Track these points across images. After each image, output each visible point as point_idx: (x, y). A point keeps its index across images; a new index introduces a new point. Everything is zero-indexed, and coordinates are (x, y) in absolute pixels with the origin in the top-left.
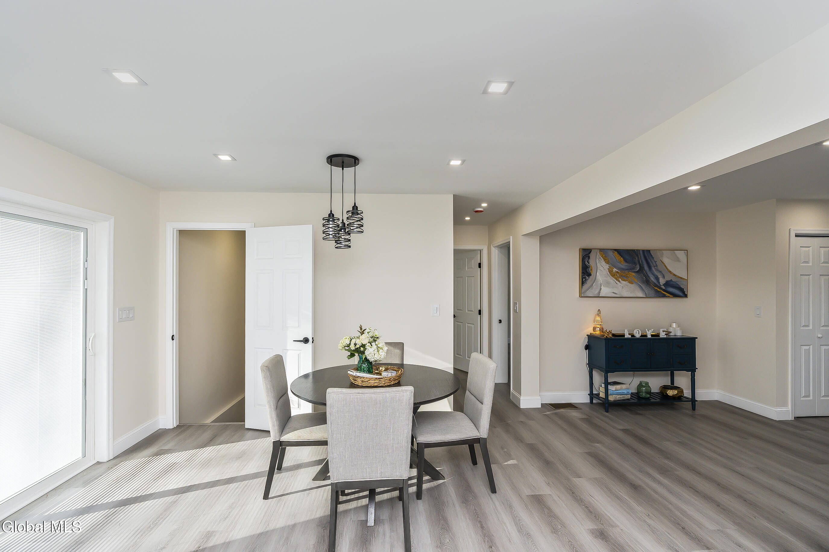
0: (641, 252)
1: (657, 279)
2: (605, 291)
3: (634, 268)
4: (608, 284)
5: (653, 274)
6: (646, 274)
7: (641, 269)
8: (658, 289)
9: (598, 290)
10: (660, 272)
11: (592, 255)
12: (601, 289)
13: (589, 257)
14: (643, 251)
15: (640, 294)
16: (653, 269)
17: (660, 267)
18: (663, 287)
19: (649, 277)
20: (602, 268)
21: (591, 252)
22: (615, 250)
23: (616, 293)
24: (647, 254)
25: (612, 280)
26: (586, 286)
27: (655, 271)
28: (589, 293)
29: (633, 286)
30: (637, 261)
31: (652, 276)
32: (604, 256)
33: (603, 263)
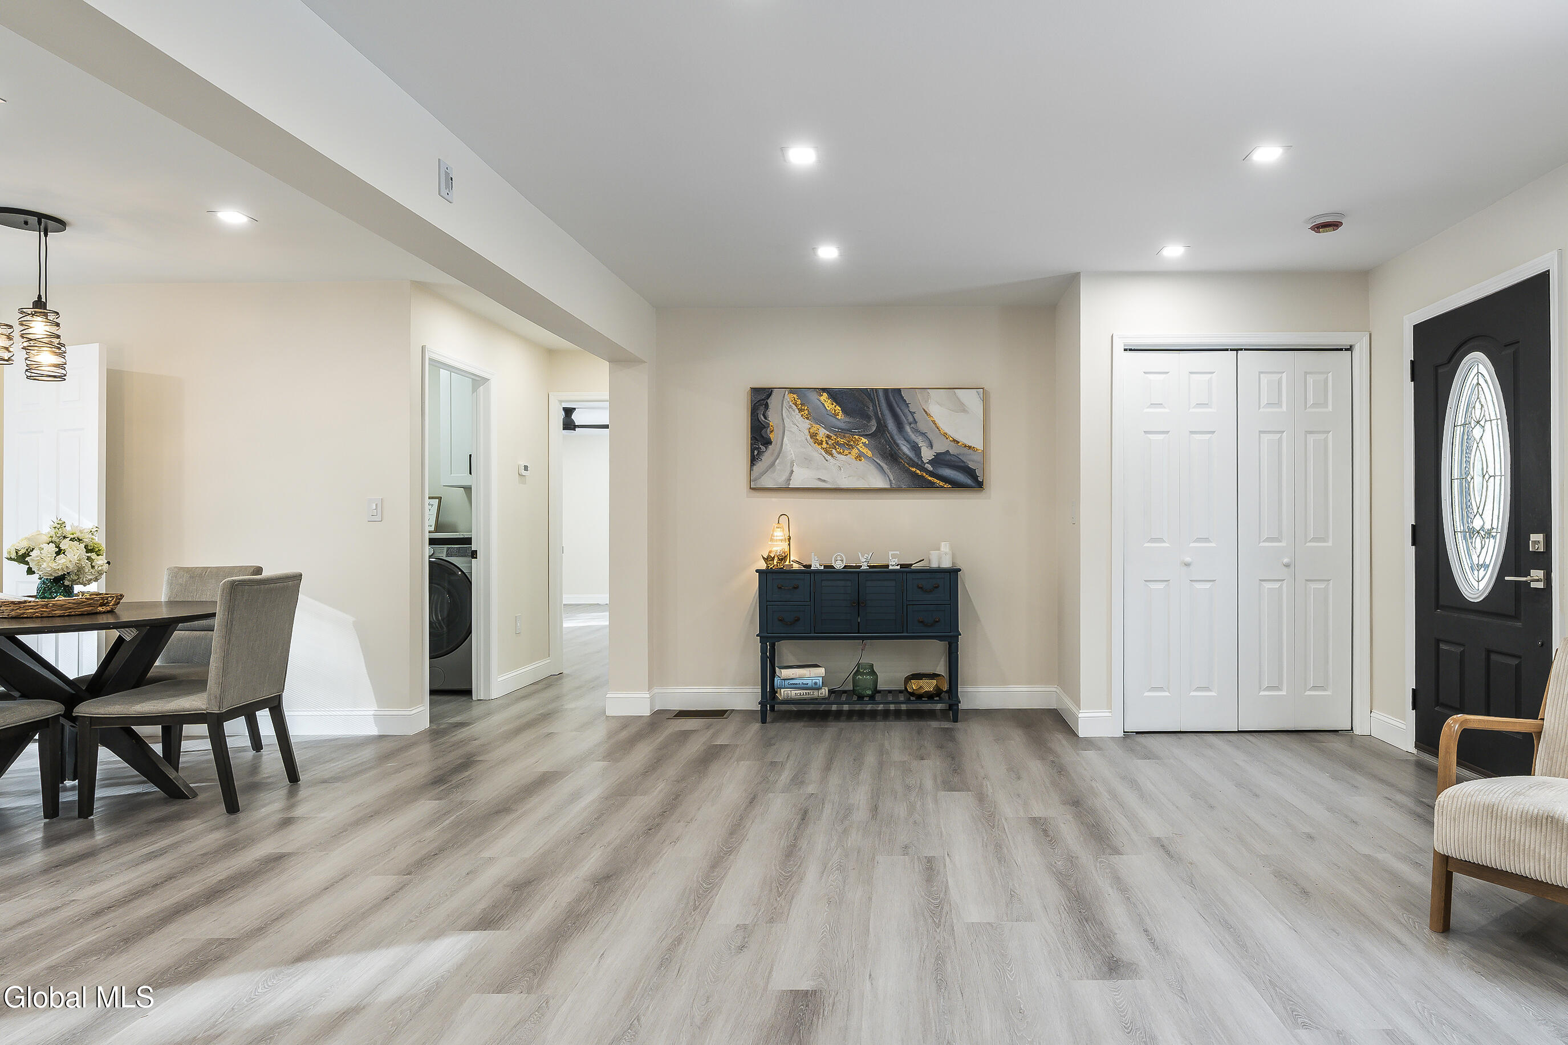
0: (881, 394)
1: (916, 449)
2: (802, 477)
3: (866, 427)
4: (807, 461)
5: (908, 441)
6: (892, 439)
7: (882, 428)
8: (918, 472)
9: (787, 474)
10: (923, 434)
11: (773, 402)
12: (792, 471)
13: (767, 406)
14: (886, 391)
15: (878, 481)
16: (908, 429)
17: (922, 426)
18: (929, 467)
19: (898, 445)
20: (794, 429)
21: (770, 395)
22: (824, 390)
23: (824, 481)
24: (894, 398)
25: (816, 453)
26: (760, 466)
27: (910, 433)
28: (767, 482)
29: (863, 465)
30: (871, 413)
31: (905, 443)
32: (799, 402)
33: (797, 416)
